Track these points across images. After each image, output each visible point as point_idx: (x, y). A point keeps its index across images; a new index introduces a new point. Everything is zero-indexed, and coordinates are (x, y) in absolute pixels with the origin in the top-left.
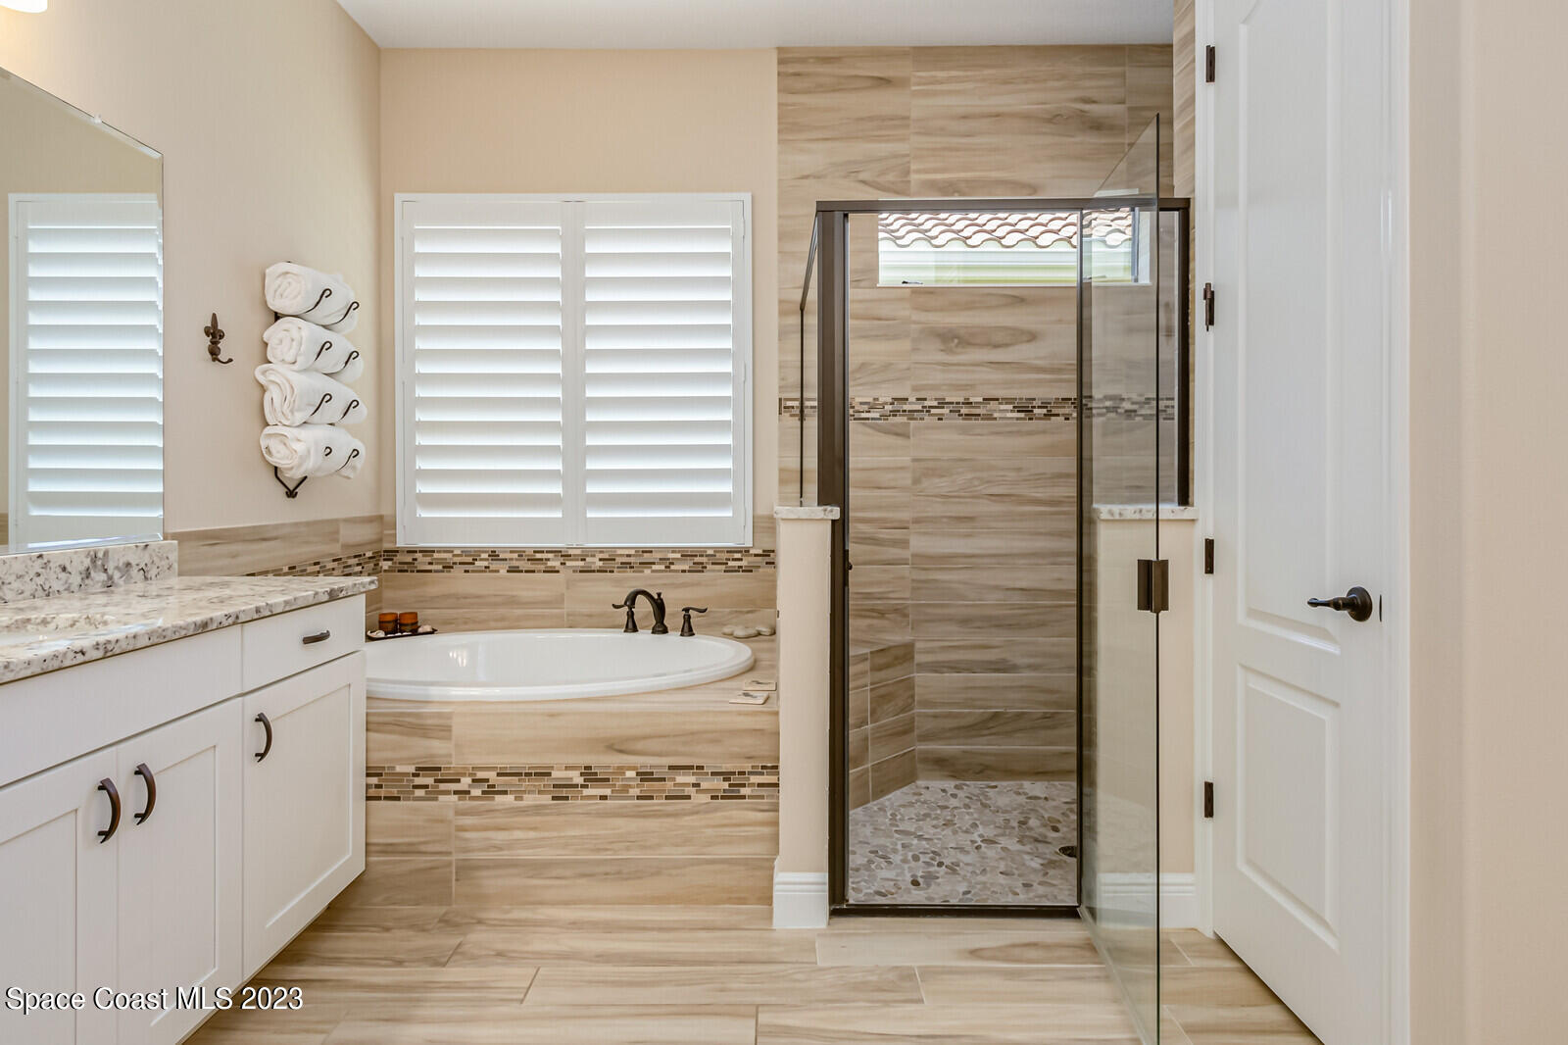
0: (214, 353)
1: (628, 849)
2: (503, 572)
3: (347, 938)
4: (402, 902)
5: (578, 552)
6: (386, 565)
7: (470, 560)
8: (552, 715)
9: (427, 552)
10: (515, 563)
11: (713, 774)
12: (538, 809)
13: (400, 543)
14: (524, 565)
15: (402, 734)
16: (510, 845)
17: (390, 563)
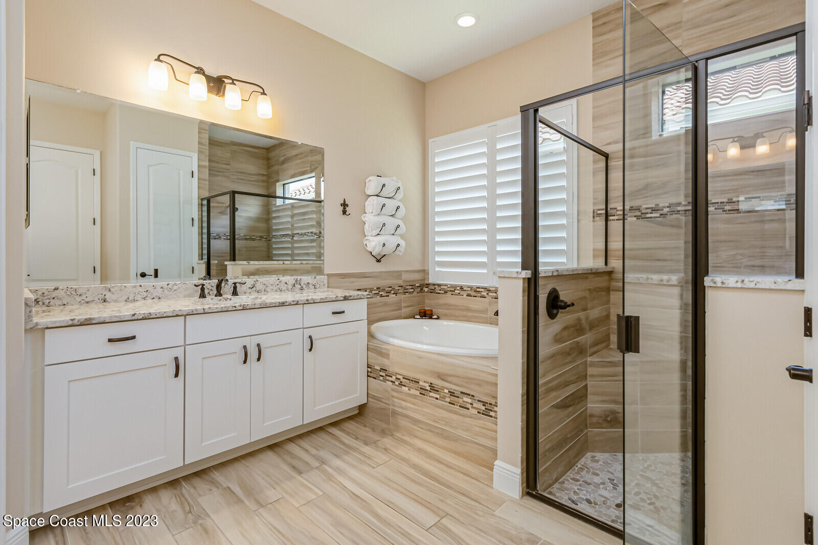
0: (344, 212)
1: (445, 425)
2: (465, 296)
3: (353, 424)
4: (377, 419)
5: (494, 289)
6: (426, 290)
7: (453, 290)
8: (420, 358)
9: (439, 285)
10: (469, 292)
11: (478, 401)
12: (415, 396)
13: (430, 281)
14: (473, 293)
15: (376, 354)
16: (406, 408)
17: (427, 289)
